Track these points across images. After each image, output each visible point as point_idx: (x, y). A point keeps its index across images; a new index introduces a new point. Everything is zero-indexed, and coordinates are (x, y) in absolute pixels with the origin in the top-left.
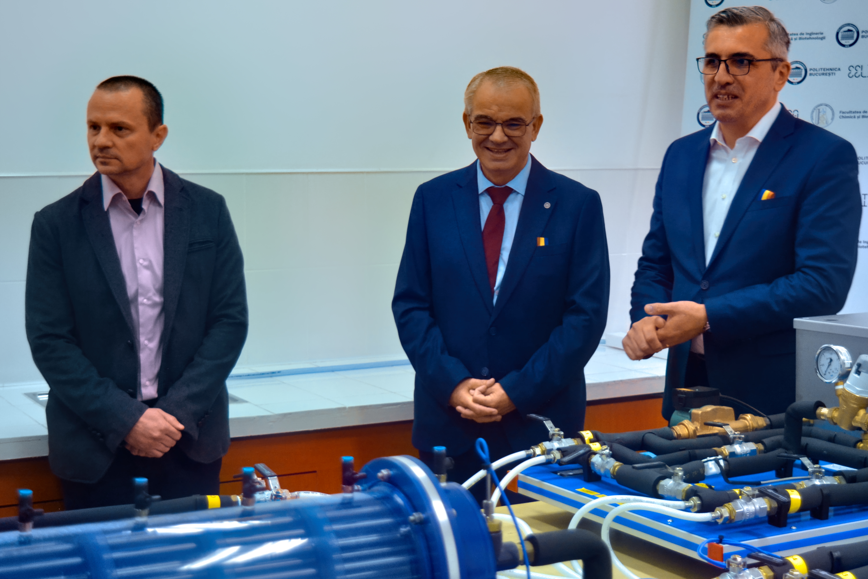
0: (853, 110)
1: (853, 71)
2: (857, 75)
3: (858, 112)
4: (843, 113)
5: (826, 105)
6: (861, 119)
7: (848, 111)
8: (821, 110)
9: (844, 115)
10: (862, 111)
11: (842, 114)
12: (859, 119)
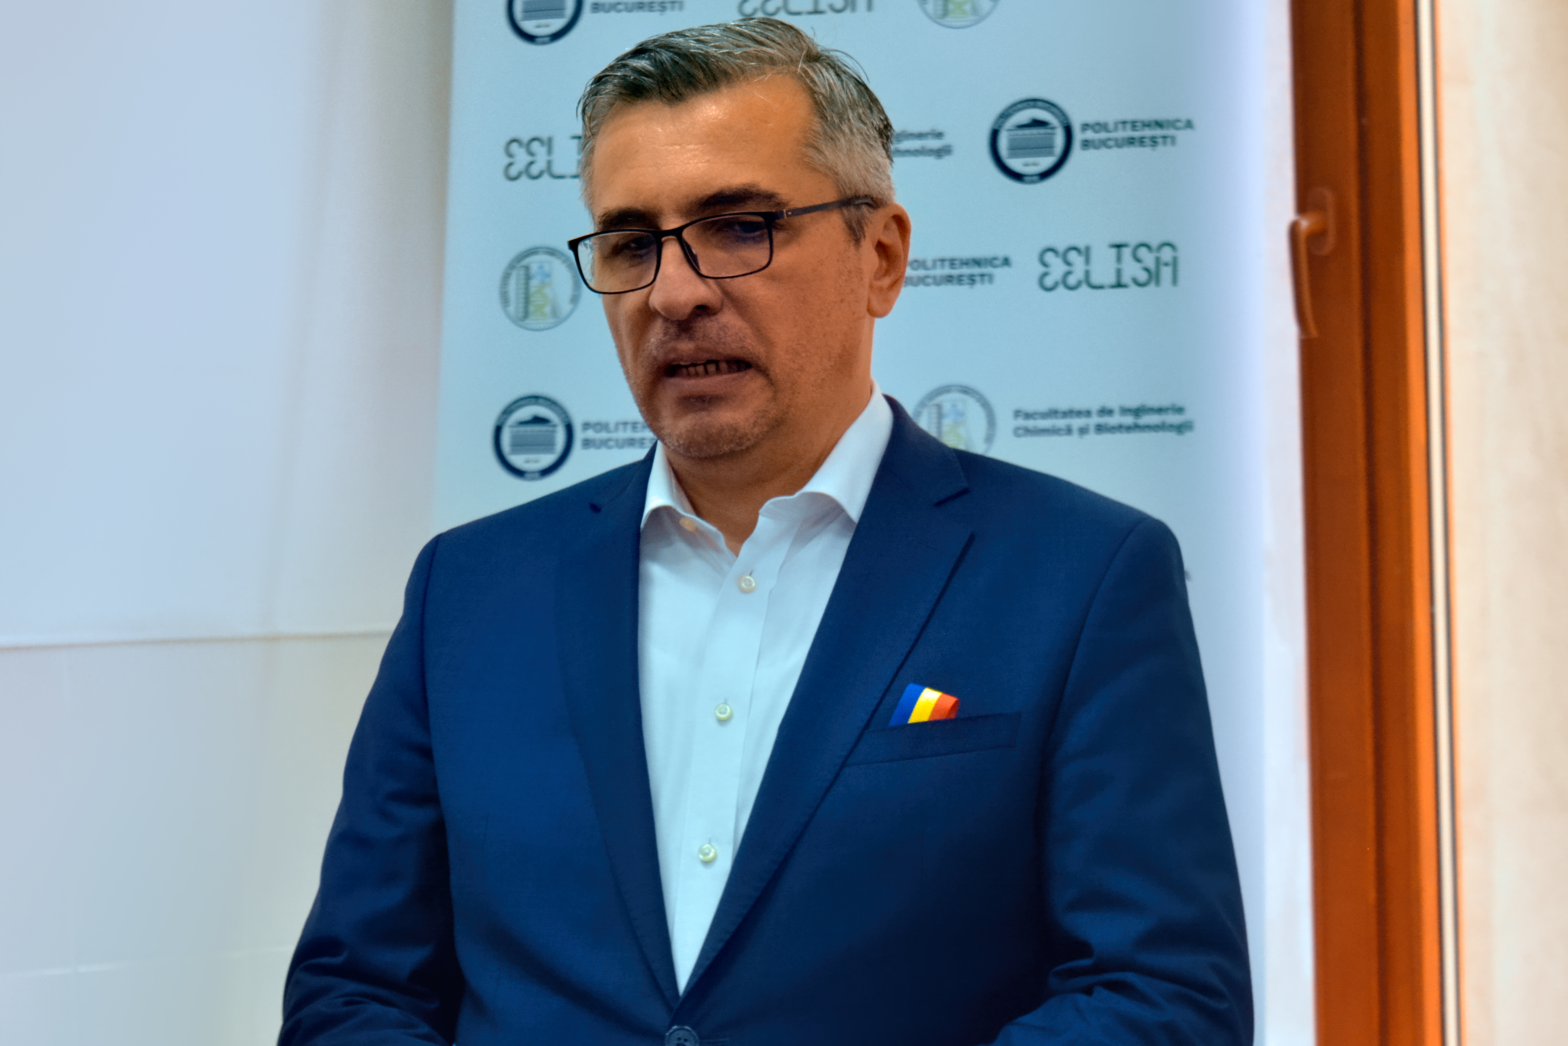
0: (1063, 406)
1: (1057, 268)
2: (1072, 280)
3: (1079, 414)
4: (1028, 416)
5: (966, 390)
6: (1092, 437)
7: (1043, 407)
8: (947, 407)
9: (1031, 423)
10: (1095, 406)
11: (1021, 422)
12: (1087, 438)
